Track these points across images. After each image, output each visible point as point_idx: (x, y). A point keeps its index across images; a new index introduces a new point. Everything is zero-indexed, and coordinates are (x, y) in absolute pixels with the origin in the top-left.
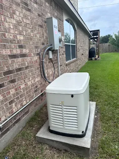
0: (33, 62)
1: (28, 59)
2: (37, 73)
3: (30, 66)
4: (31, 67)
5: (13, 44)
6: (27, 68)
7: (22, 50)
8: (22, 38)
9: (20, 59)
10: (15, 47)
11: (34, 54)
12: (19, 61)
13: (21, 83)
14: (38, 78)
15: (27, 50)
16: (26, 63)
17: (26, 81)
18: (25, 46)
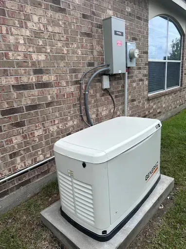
0: (64, 96)
1: (54, 91)
2: (72, 112)
3: (57, 102)
4: (59, 103)
5: (22, 69)
6: (49, 105)
7: (42, 77)
8: (42, 57)
9: (35, 91)
10: (25, 73)
11: (67, 82)
12: (32, 95)
13: (36, 127)
14: (73, 121)
15: (52, 77)
16: (49, 97)
17: (46, 125)
18: (47, 70)
